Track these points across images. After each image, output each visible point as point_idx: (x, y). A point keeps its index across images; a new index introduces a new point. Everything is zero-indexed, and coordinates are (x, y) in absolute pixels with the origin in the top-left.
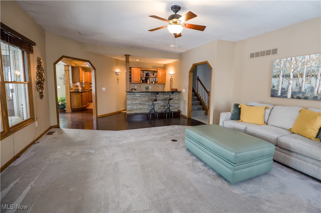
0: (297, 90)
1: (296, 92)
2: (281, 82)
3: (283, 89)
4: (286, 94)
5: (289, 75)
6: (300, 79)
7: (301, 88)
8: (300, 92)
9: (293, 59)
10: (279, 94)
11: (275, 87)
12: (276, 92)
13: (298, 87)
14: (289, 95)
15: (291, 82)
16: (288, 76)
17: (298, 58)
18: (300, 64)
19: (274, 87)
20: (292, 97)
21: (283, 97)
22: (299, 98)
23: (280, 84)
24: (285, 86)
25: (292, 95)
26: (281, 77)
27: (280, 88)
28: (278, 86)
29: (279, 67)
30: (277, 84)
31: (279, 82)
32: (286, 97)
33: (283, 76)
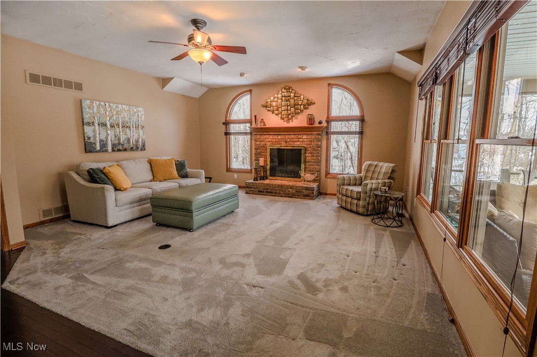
0: (116, 142)
1: (116, 144)
2: (98, 132)
3: (101, 141)
4: (106, 147)
5: (106, 124)
6: (118, 129)
7: (119, 139)
8: (119, 144)
9: (107, 104)
10: (98, 148)
11: (92, 139)
12: (94, 145)
13: (117, 138)
14: (110, 148)
15: (109, 132)
16: (104, 125)
17: (112, 104)
18: (115, 113)
19: (89, 138)
20: (113, 150)
21: (103, 152)
22: (119, 150)
23: (97, 135)
24: (103, 137)
25: (113, 148)
26: (96, 125)
27: (98, 139)
28: (95, 137)
29: (91, 111)
30: (93, 134)
31: (94, 131)
32: (107, 151)
33: (99, 125)
